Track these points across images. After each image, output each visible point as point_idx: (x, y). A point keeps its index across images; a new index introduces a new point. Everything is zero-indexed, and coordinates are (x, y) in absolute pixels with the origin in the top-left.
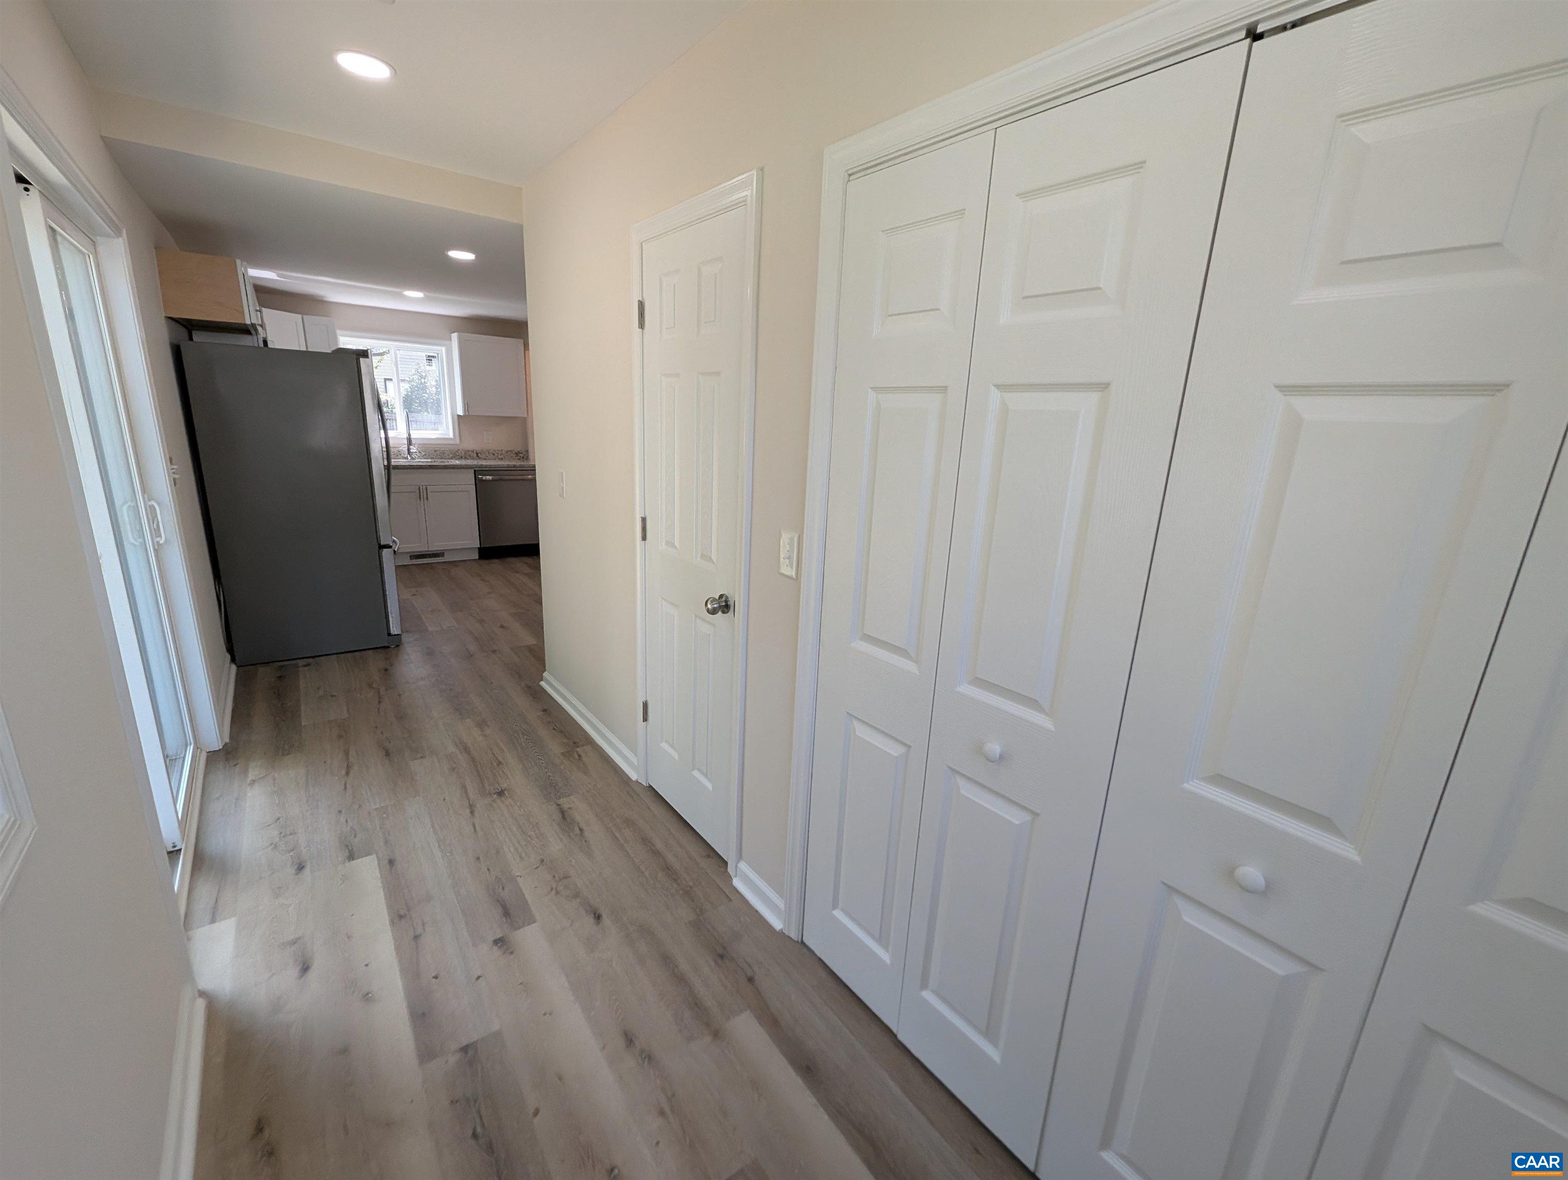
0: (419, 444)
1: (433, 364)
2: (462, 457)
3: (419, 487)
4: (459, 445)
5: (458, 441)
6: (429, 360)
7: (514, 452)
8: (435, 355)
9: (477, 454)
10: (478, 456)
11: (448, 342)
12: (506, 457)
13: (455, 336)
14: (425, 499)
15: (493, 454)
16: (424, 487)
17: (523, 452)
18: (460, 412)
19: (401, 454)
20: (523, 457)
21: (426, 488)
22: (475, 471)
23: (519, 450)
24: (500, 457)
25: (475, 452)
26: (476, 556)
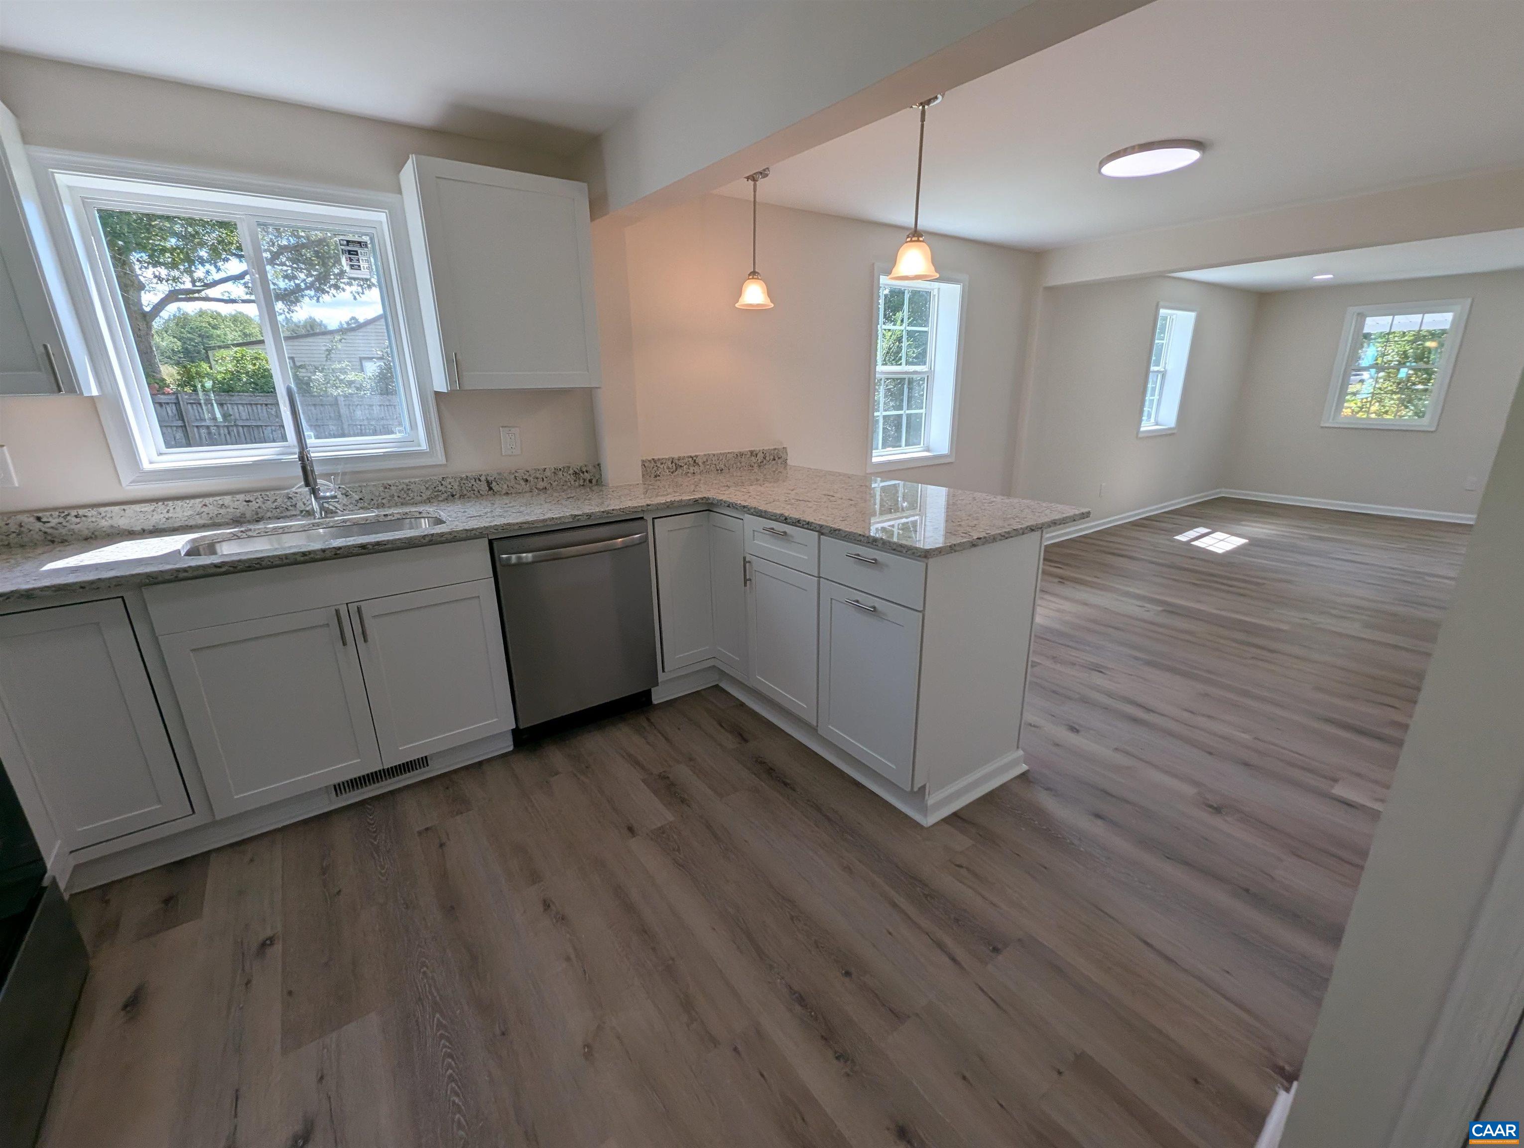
0: (344, 474)
1: (362, 264)
2: (453, 496)
3: (337, 612)
4: (445, 465)
5: (440, 458)
6: (350, 252)
7: (571, 471)
8: (365, 239)
9: (489, 483)
10: (491, 489)
11: (391, 198)
12: (555, 484)
13: (408, 175)
14: (360, 640)
15: (527, 481)
16: (353, 608)
17: (590, 468)
18: (440, 384)
19: (295, 506)
20: (590, 481)
21: (359, 610)
22: (491, 542)
23: (581, 464)
24: (541, 485)
25: (483, 478)
26: (508, 745)
